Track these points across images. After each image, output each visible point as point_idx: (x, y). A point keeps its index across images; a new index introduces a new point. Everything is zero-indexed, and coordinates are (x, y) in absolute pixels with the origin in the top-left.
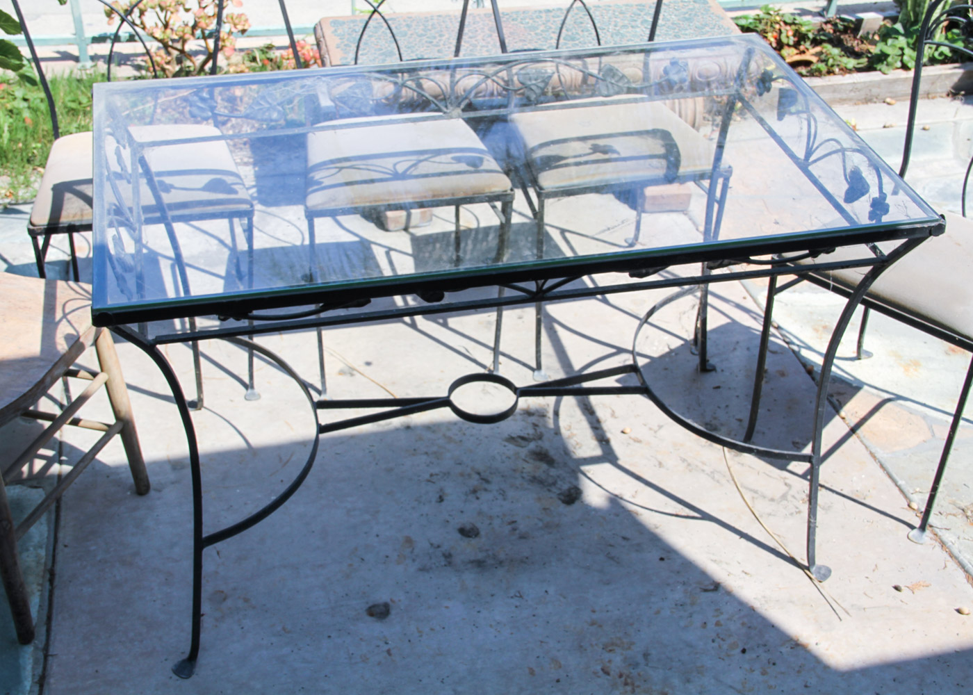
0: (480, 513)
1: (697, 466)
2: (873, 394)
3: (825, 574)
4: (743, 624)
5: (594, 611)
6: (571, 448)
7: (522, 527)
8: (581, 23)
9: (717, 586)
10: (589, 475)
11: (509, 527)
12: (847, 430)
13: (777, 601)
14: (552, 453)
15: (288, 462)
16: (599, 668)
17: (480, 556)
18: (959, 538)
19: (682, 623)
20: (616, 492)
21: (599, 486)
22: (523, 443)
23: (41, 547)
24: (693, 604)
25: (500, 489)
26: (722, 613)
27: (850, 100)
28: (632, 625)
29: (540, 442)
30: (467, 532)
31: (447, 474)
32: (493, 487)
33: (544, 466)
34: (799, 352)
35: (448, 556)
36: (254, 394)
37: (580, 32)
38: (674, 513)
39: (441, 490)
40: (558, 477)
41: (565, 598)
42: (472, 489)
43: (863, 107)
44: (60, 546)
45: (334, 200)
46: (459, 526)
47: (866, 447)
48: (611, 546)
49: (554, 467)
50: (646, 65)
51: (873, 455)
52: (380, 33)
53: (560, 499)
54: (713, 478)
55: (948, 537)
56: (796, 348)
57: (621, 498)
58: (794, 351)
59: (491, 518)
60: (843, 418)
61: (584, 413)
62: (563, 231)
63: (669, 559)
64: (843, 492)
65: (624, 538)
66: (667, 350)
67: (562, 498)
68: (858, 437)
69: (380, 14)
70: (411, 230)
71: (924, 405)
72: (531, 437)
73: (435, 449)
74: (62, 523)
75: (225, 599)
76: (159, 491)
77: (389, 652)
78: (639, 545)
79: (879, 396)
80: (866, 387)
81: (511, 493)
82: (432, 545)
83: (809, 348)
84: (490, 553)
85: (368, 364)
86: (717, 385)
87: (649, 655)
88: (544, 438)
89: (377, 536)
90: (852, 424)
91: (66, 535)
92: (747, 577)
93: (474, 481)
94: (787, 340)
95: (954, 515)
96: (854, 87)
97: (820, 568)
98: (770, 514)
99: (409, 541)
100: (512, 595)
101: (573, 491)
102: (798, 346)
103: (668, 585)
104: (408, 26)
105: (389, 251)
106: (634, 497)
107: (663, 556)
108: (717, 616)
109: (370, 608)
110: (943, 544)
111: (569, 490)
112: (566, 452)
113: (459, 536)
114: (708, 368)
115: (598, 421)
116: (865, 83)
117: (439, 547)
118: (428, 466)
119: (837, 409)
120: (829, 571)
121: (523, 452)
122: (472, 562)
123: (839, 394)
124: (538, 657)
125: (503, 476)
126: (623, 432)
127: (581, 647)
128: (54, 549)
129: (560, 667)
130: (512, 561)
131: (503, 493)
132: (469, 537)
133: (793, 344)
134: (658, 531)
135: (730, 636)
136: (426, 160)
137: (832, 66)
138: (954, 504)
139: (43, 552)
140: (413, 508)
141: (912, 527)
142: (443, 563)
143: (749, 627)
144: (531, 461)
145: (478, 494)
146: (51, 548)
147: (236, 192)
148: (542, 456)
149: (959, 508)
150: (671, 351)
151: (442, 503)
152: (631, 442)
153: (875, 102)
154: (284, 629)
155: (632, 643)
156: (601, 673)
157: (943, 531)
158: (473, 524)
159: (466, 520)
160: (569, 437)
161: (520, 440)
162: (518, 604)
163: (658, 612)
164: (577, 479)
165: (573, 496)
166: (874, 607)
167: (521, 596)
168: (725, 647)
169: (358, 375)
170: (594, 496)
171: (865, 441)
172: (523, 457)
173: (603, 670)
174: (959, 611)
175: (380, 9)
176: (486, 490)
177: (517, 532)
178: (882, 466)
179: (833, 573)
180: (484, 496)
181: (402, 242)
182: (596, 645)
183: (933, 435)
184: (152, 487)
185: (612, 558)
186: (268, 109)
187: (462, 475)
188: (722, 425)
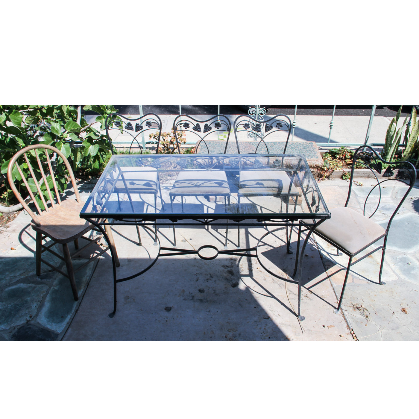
0: (207, 286)
1: (276, 281)
2: (339, 267)
3: (303, 319)
4: (272, 330)
5: (229, 319)
6: (240, 271)
7: (217, 292)
8: (272, 147)
9: (269, 318)
10: (243, 280)
11: (214, 291)
12: (327, 276)
13: (285, 325)
14: (234, 272)
15: (159, 264)
16: (224, 336)
17: (202, 298)
18: (349, 314)
19: (254, 327)
20: (249, 286)
21: (244, 283)
22: (227, 268)
23: (88, 277)
24: (259, 322)
25: (215, 280)
26: (267, 326)
27: (363, 176)
28: (239, 325)
29: (232, 268)
30: (201, 291)
31: (201, 274)
32: (213, 279)
33: (230, 275)
34: (320, 251)
35: (193, 297)
36: (156, 244)
37: (271, 150)
38: (264, 294)
39: (198, 278)
40: (233, 279)
41: (222, 314)
42: (207, 279)
43: (367, 179)
44: (93, 277)
45: (178, 191)
46: (199, 289)
47: (331, 282)
48: (241, 301)
49: (233, 276)
50: (268, 160)
51: (332, 285)
52: (213, 146)
53: (231, 285)
54: (280, 286)
55: (345, 313)
56: (320, 250)
57: (250, 288)
58: (319, 251)
59: (209, 288)
60: (327, 273)
61: (248, 262)
62: (261, 207)
63: (257, 307)
64: (318, 295)
65: (246, 300)
66: (280, 246)
67: (232, 285)
68: (329, 279)
69: (203, 140)
70: (217, 202)
71: (354, 272)
72: (230, 266)
73: (200, 266)
74: (95, 271)
75: (128, 298)
76: (122, 267)
77: (167, 321)
78: (250, 302)
79: (341, 268)
80: (337, 264)
81: (218, 282)
82: (190, 293)
83: (324, 250)
84: (205, 298)
85: (191, 239)
86: (291, 258)
87: (241, 334)
88: (233, 267)
89: (175, 288)
90: (329, 275)
91: (95, 275)
92: (279, 316)
93: (208, 277)
94: (318, 247)
95: (350, 307)
96: (364, 173)
97: (302, 317)
98: (293, 299)
99: (184, 291)
100: (207, 311)
101: (236, 284)
102: (321, 249)
103: (254, 315)
104: (222, 144)
105: (208, 207)
106: (253, 288)
107: (256, 307)
108: (265, 326)
109: (166, 308)
110: (343, 315)
111: (235, 283)
112: (238, 272)
113: (198, 292)
114: (290, 252)
115: (251, 264)
116: (368, 172)
117: (191, 294)
118: (197, 270)
119: (326, 269)
120: (305, 318)
121: (226, 270)
122: (199, 300)
123: (328, 265)
124: (208, 330)
125: (217, 276)
126: (257, 268)
127: (221, 329)
128: (91, 278)
129: (213, 333)
130: (211, 301)
131: (215, 281)
132: (201, 292)
133: (319, 248)
134: (257, 299)
135: (267, 333)
136: (207, 182)
137: (358, 166)
138: (351, 303)
139: (88, 278)
140: (188, 282)
141: (335, 308)
142: (191, 299)
143: (274, 331)
144: (227, 273)
145: (208, 281)
146: (90, 277)
147: (152, 187)
148: (231, 272)
149: (352, 305)
150: (281, 246)
151: (197, 282)
152: (259, 271)
153: (371, 178)
154: (141, 309)
155: (237, 330)
156: (225, 337)
157: (345, 311)
158: (203, 289)
159: (201, 287)
160: (241, 268)
161: (226, 267)
162: (208, 314)
163: (248, 323)
164: (239, 280)
165: (236, 285)
166: (314, 331)
167: (209, 312)
168: (264, 335)
169: (187, 242)
170: (242, 286)
171: (331, 280)
172: (225, 272)
173: (225, 336)
174: (340, 336)
175: (203, 139)
176: (211, 280)
177: (215, 293)
178: (333, 289)
179: (305, 319)
180: (210, 281)
181: (213, 205)
182: (226, 329)
183: (353, 282)
184: (120, 265)
185: (240, 305)
186: (157, 165)
187: (205, 274)
188: (288, 270)
